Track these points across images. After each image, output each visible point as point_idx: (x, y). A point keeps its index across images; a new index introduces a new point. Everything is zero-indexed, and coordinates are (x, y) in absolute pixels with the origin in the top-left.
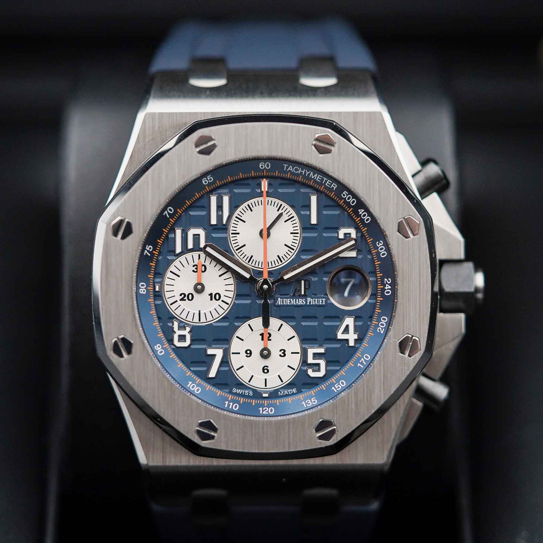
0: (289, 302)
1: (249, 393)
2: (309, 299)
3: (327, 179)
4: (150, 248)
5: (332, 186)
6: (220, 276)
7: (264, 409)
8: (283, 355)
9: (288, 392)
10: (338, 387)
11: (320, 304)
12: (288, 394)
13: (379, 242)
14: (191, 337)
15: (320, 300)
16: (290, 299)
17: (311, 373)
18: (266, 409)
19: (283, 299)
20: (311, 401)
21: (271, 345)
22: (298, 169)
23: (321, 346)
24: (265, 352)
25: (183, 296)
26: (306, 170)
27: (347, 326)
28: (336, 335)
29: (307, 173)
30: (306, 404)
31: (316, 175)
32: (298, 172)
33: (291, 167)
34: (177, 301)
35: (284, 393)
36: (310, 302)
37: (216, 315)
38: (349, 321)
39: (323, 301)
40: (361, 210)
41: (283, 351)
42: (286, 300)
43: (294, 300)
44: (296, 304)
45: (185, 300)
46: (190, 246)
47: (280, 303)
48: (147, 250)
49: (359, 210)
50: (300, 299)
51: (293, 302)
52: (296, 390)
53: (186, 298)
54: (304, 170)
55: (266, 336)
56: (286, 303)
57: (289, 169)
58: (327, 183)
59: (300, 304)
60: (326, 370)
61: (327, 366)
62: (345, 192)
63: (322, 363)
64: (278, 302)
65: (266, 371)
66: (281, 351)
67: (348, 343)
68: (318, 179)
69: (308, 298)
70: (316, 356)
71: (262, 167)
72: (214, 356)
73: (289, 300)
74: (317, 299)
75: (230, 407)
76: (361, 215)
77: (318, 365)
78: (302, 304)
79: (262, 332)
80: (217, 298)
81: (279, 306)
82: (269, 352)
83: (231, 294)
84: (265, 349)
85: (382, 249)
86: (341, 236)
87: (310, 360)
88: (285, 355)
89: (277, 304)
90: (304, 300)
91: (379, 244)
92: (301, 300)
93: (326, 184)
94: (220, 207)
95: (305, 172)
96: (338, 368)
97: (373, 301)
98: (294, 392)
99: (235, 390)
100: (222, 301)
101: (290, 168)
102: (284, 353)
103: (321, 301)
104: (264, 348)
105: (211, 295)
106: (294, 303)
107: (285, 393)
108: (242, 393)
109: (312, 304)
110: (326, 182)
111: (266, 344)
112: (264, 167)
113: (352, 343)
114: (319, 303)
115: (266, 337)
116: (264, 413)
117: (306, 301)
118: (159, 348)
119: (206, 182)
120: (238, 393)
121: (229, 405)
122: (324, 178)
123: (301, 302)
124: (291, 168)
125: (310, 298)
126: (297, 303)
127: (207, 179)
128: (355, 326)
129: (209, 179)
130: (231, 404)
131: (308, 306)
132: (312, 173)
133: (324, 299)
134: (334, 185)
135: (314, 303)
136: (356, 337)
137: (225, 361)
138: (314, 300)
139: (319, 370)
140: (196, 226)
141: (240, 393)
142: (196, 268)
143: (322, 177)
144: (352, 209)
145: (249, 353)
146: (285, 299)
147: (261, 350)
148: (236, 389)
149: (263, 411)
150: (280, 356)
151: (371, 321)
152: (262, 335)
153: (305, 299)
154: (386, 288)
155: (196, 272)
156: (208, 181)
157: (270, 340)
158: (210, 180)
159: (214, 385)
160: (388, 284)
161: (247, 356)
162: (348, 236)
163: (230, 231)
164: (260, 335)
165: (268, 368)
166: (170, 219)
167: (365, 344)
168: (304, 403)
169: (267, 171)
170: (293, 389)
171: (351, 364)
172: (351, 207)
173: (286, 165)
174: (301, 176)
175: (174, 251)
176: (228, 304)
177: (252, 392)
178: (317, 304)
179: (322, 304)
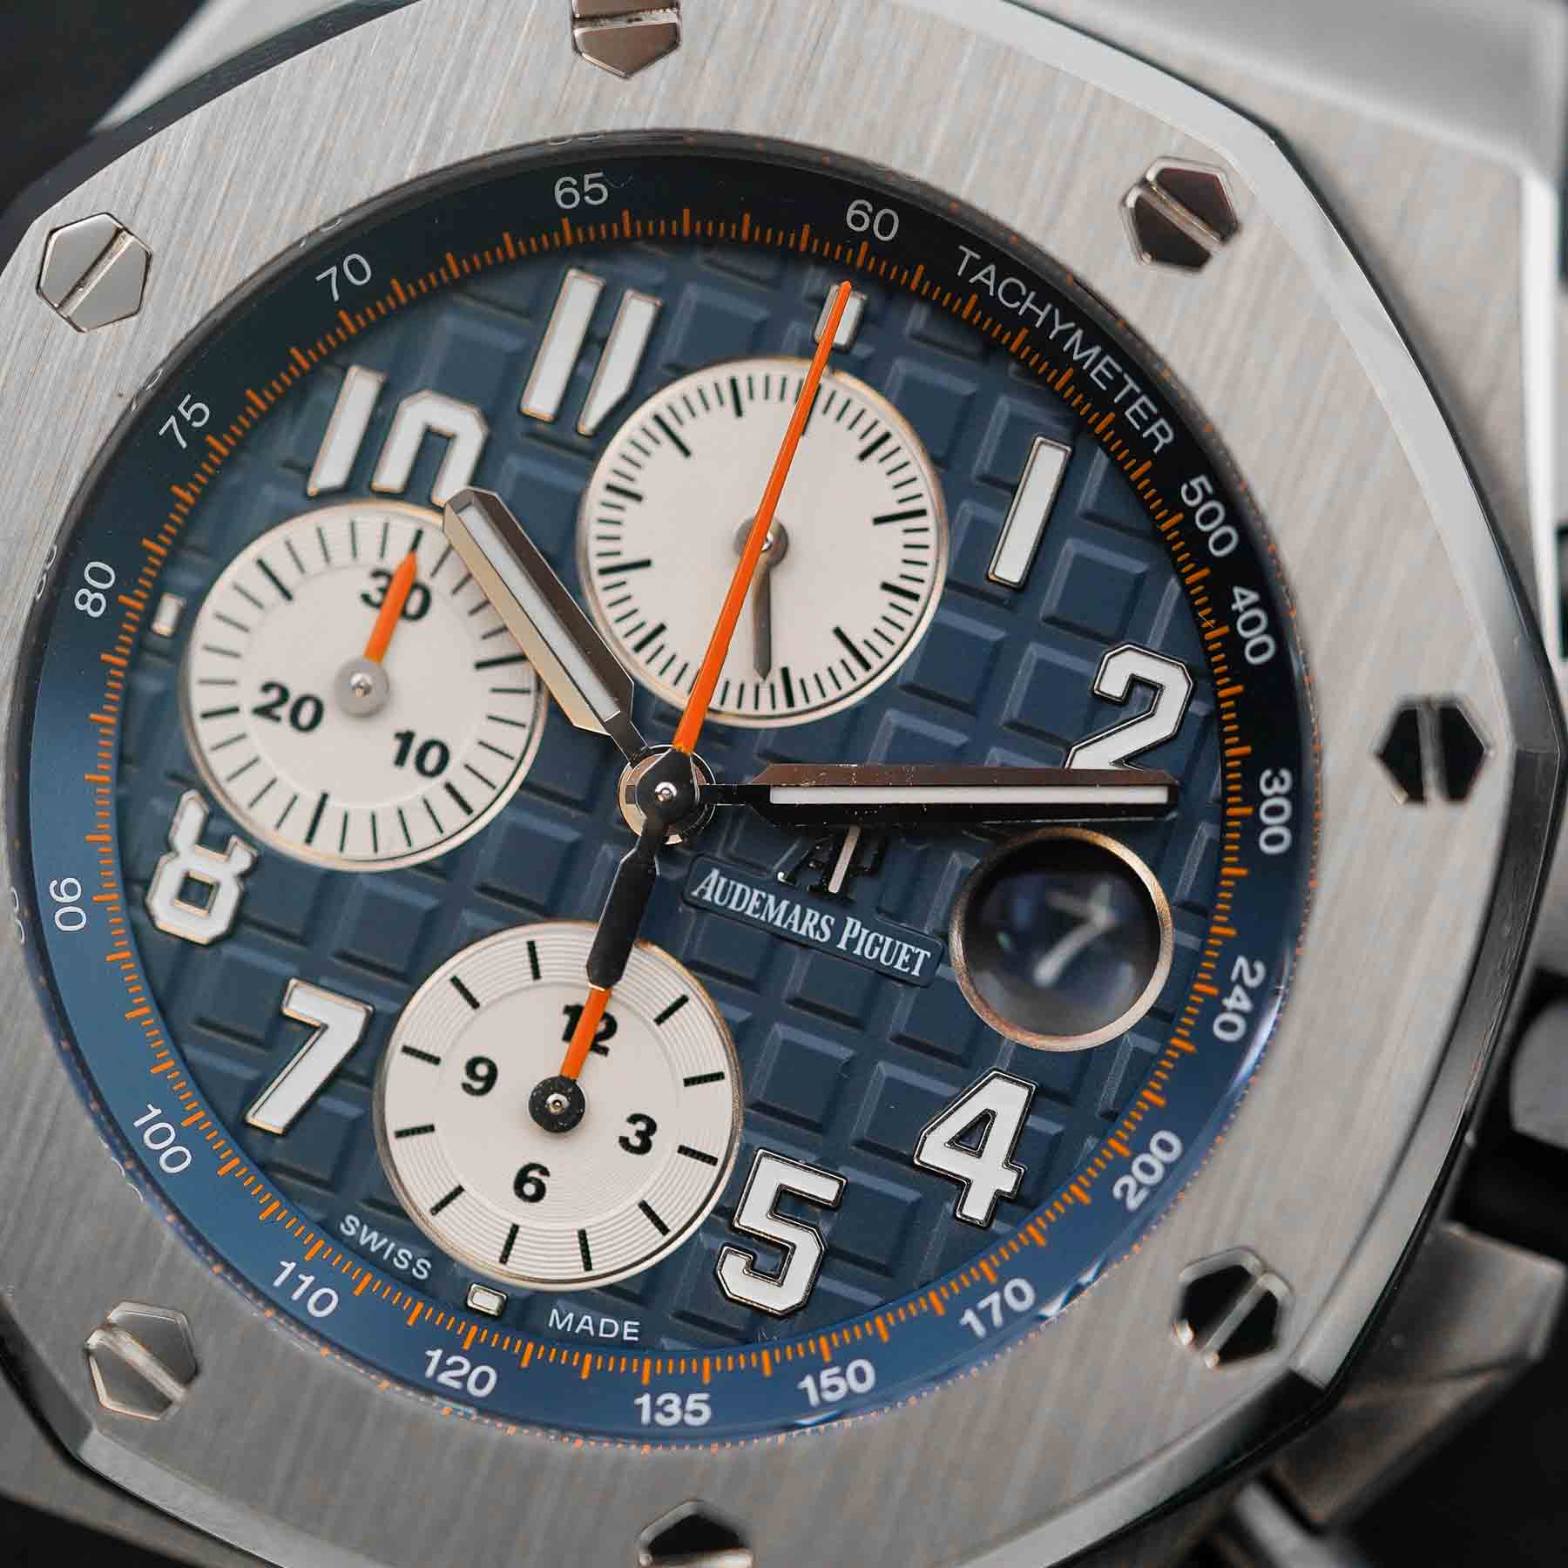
0: (755, 903)
1: (412, 1263)
2: (853, 926)
3: (1138, 390)
4: (198, 415)
5: (1153, 429)
6: (480, 665)
7: (450, 1361)
8: (636, 1142)
9: (596, 1328)
10: (834, 1388)
11: (898, 966)
12: (592, 1333)
13: (1276, 774)
14: (243, 899)
15: (904, 951)
16: (764, 895)
17: (736, 1278)
18: (459, 1366)
19: (732, 883)
20: (683, 1406)
21: (596, 1079)
22: (1024, 292)
23: (824, 1166)
24: (551, 1099)
25: (274, 695)
26: (1057, 312)
27: (986, 1118)
28: (916, 1143)
29: (1058, 327)
30: (655, 1409)
31: (1096, 350)
32: (1018, 304)
33: (992, 268)
34: (235, 710)
35: (576, 1322)
36: (852, 943)
37: (391, 842)
38: (1004, 1099)
39: (914, 958)
40: (1245, 592)
41: (641, 1126)
42: (744, 890)
43: (784, 904)
44: (785, 926)
45: (278, 719)
46: (393, 471)
47: (713, 897)
48: (180, 418)
49: (1237, 591)
50: (810, 912)
51: (776, 912)
52: (635, 1330)
53: (284, 711)
54: (1049, 307)
55: (589, 1025)
56: (739, 904)
57: (979, 276)
58: (1136, 406)
59: (803, 932)
60: (812, 1288)
61: (821, 1268)
62: (1203, 479)
63: (806, 1249)
64: (702, 886)
65: (530, 1189)
66: (634, 1119)
67: (960, 1202)
68: (1100, 375)
69: (850, 921)
70: (788, 1203)
71: (858, 220)
72: (310, 1031)
73: (760, 896)
74: (889, 940)
75: (296, 1296)
76: (1238, 613)
77: (784, 1251)
78: (811, 935)
79: (581, 997)
80: (430, 763)
81: (703, 908)
82: (578, 1101)
83: (498, 770)
84: (566, 1084)
85: (1275, 811)
86: (1113, 683)
87: (755, 1215)
88: (645, 1148)
89: (695, 893)
90: (828, 921)
91: (1269, 783)
92: (813, 915)
93: (1127, 413)
94: (594, 343)
95: (1049, 320)
96: (871, 1299)
97: (1150, 1045)
98: (626, 1338)
99: (350, 1226)
100: (449, 788)
101: (986, 276)
102: (645, 1137)
103: (904, 957)
104: (561, 1077)
105: (406, 738)
106: (774, 919)
107: (581, 1326)
108: (383, 1249)
109: (857, 951)
110: (1132, 404)
111: (576, 1062)
112: (865, 227)
113: (976, 1207)
114: (895, 962)
115: (587, 1029)
116: (444, 1378)
117: (837, 931)
118: (67, 899)
119: (568, 198)
120: (363, 1242)
121: (294, 1282)
122: (1126, 376)
123: (810, 924)
124: (989, 273)
125: (859, 924)
126: (791, 925)
127: (580, 187)
128: (1021, 1132)
129: (587, 188)
130: (308, 1280)
131: (839, 955)
132: (1079, 334)
133: (923, 953)
134: (1162, 430)
135: (871, 953)
136: (1007, 1182)
137: (357, 1074)
138: (877, 939)
139: (776, 1275)
140: (453, 388)
141: (373, 1249)
142: (384, 591)
143: (1119, 369)
144: (1205, 572)
145: (482, 1077)
146: (740, 887)
147: (544, 1082)
148: (362, 1224)
149: (442, 1367)
150: (624, 1142)
151: (1102, 1135)
152: (574, 1012)
153: (833, 920)
154: (1229, 1003)
155: (378, 606)
156: (582, 194)
157: (605, 1051)
158: (596, 194)
159: (265, 1168)
160: (1246, 989)
161: (467, 1088)
162: (1143, 692)
163: (604, 472)
164: (568, 1010)
165: (544, 1179)
166: (343, 315)
167: (1035, 1232)
168: (645, 1400)
169: (877, 249)
170: (627, 1323)
171: (935, 1301)
172: (1203, 558)
173: (969, 253)
174: (1024, 332)
175: (307, 471)
176: (468, 809)
177: (429, 1265)
178: (882, 960)
179: (906, 970)
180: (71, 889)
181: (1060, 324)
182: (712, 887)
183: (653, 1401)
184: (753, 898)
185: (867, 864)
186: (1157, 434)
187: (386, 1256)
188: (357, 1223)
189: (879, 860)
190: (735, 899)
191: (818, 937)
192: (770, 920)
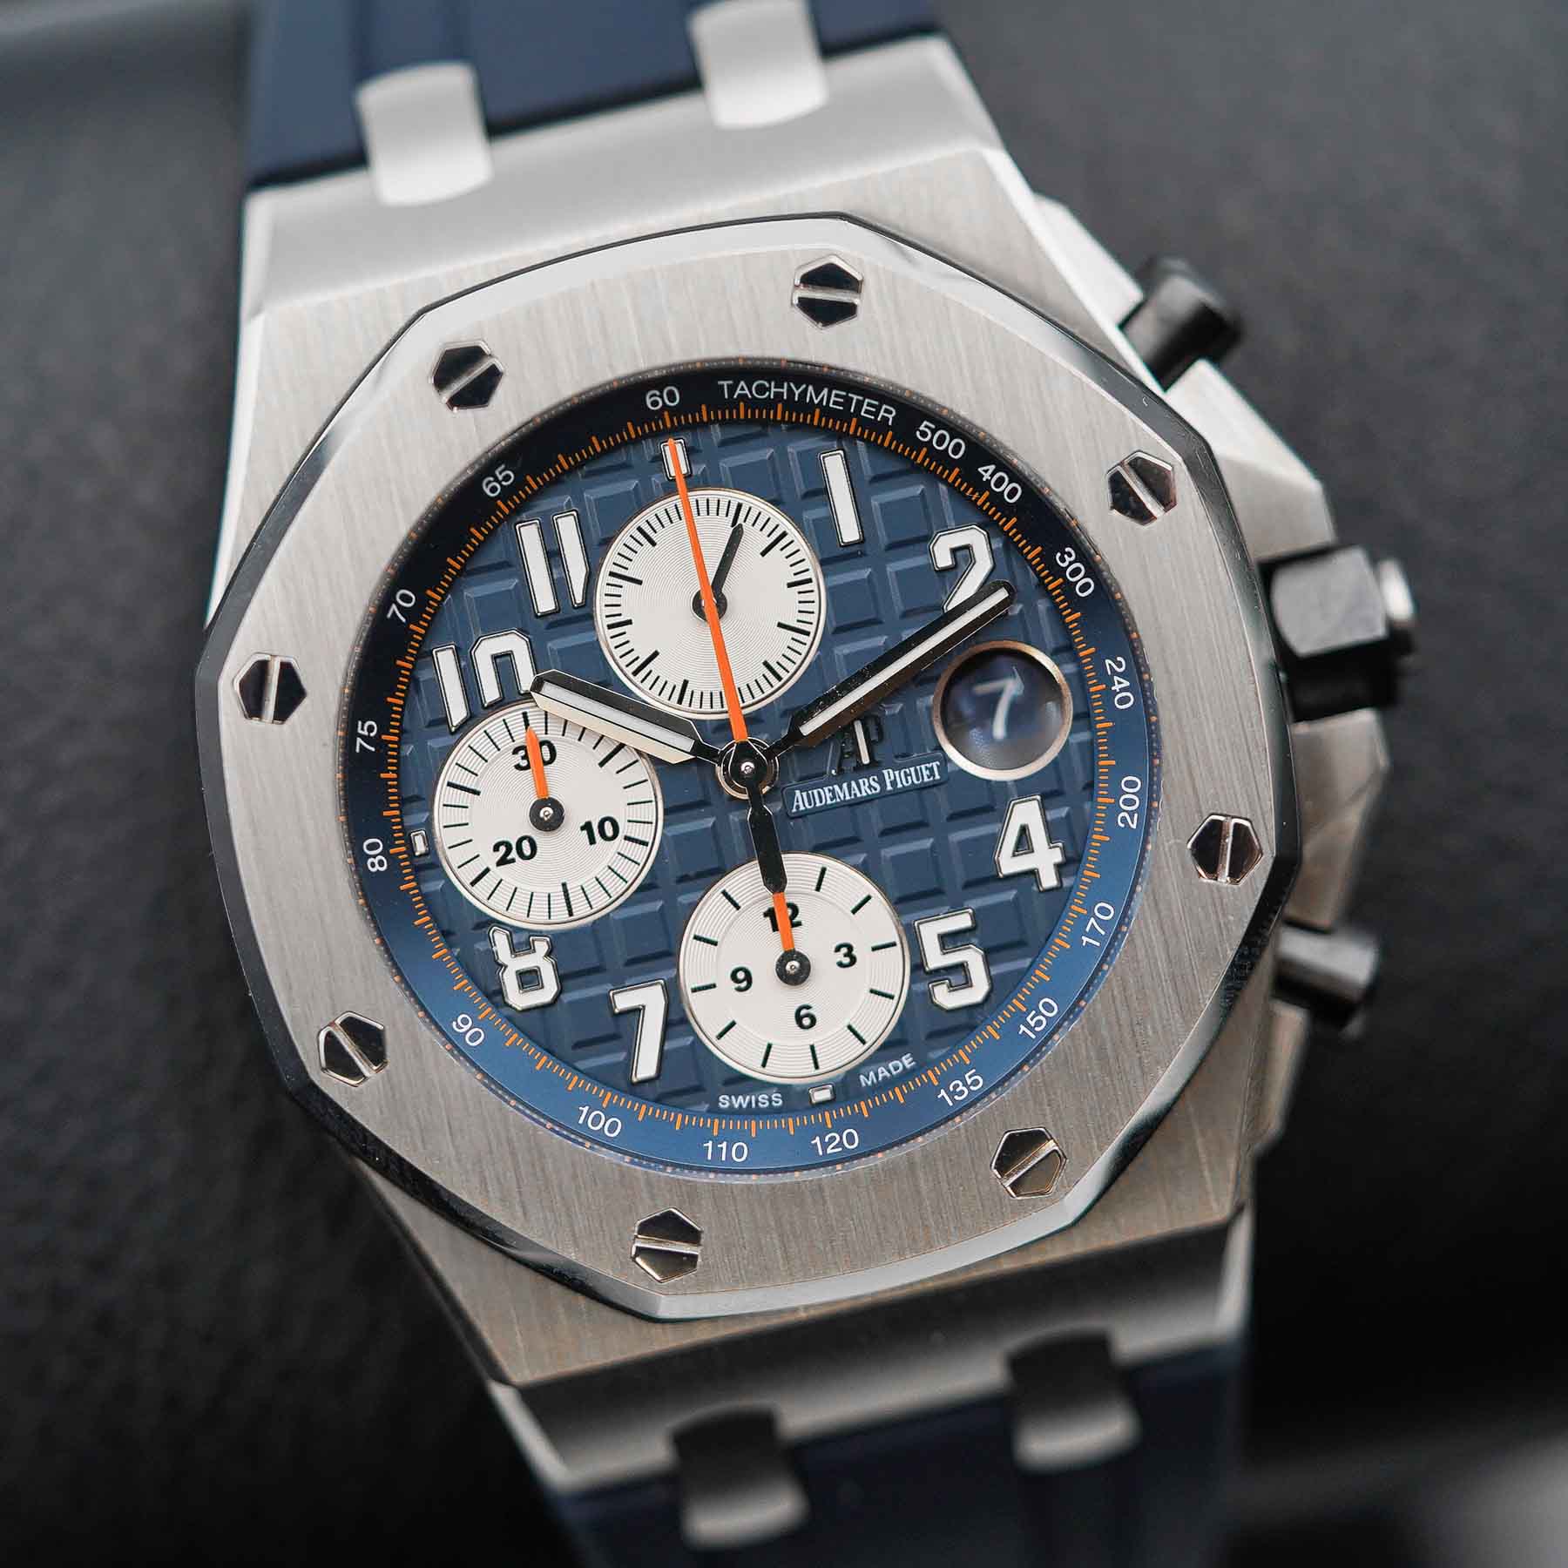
0: (829, 795)
1: (770, 1100)
2: (888, 775)
3: (861, 398)
4: (371, 729)
5: (882, 413)
6: (602, 764)
7: (827, 1139)
8: (846, 960)
9: (889, 1071)
10: (1039, 1023)
11: (926, 779)
12: (888, 1075)
13: (1063, 553)
14: (556, 968)
15: (924, 770)
16: (831, 788)
17: (946, 998)
18: (833, 1139)
19: (810, 792)
20: (965, 1084)
21: (803, 941)
22: (767, 385)
23: (957, 908)
24: (788, 967)
25: (503, 849)
26: (792, 385)
27: (1024, 830)
28: (996, 865)
29: (797, 393)
30: (951, 1094)
31: (825, 391)
32: (767, 393)
33: (742, 383)
34: (487, 870)
35: (877, 1075)
36: (894, 783)
37: (616, 887)
38: (1027, 813)
39: (931, 770)
40: (985, 468)
41: (844, 950)
42: (819, 793)
43: (845, 785)
44: (853, 797)
45: (513, 861)
46: (491, 692)
47: (804, 806)
48: (363, 737)
49: (980, 470)
50: (861, 781)
51: (843, 793)
52: (911, 1059)
53: (514, 854)
54: (786, 385)
55: (783, 915)
56: (821, 802)
57: (738, 392)
58: (865, 407)
59: (864, 794)
60: (990, 977)
61: (988, 963)
62: (925, 423)
63: (972, 957)
64: (795, 804)
65: (806, 1021)
66: (838, 949)
67: (1038, 882)
68: (835, 403)
70: (949, 941)
71: (655, 403)
72: (637, 1011)
73: (829, 790)
74: (912, 769)
75: (724, 1157)
76: (988, 481)
77: (962, 967)
78: (869, 793)
79: (770, 904)
80: (609, 831)
81: (802, 815)
82: (803, 959)
83: (648, 812)
84: (790, 955)
85: (1076, 572)
86: (943, 559)
87: (935, 958)
88: (853, 961)
89: (794, 810)
90: (874, 780)
91: (1063, 560)
92: (864, 782)
93: (862, 414)
94: (554, 555)
95: (790, 390)
96: (1024, 964)
97: (1084, 736)
99: (724, 1102)
100: (627, 838)
101: (742, 389)
102: (849, 954)
103: (926, 773)
104: (786, 952)
105: (587, 827)
106: (845, 797)
107: (880, 1076)
108: (750, 1103)
109: (900, 786)
110: (862, 407)
111: (788, 940)
112: (661, 404)
113: (1049, 880)
114: (923, 778)
115: (782, 918)
116: (829, 1151)
117: (882, 782)
118: (466, 1028)
119: (493, 490)
120: (737, 1106)
121: (717, 1152)
122: (850, 395)
123: (866, 787)
124: (742, 387)
125: (891, 771)
126: (855, 795)
127: (496, 480)
128: (1048, 825)
129: (500, 478)
130: (724, 1145)
131: (892, 794)
132: (811, 388)
133: (934, 764)
134: (887, 411)
135: (907, 782)
136: (1057, 856)
137: (676, 1020)
138: (905, 772)
139: (968, 983)
140: (494, 627)
141: (744, 1106)
142: (525, 757)
143: (844, 393)
144: (957, 470)
145: (743, 979)
146: (815, 792)
147: (779, 961)
148: (730, 1097)
149: (825, 1146)
150: (841, 965)
151: (1091, 798)
152: (770, 914)
153: (876, 777)
154: (1116, 687)
155: (528, 767)
156: (500, 483)
157: (799, 924)
158: (507, 478)
159: (659, 1100)
160: (1119, 675)
161: (739, 990)
162: (963, 555)
163: (601, 621)
164: (766, 915)
165: (811, 1011)
166: (412, 627)
167: (1089, 873)
168: (943, 1093)
169: (674, 412)
170: (904, 1058)
171: (1060, 942)
172: (952, 464)
173: (725, 383)
174: (780, 406)
175: (445, 720)
176: (644, 843)
177: (779, 1095)
178: (916, 782)
179: (931, 779)
180: (465, 1021)
181: (797, 389)
182: (801, 801)
183: (948, 1092)
184: (826, 793)
185: (874, 738)
186: (886, 415)
187: (754, 1105)
188: (727, 1098)
189: (880, 732)
190: (817, 801)
191: (874, 791)
192: (842, 799)
